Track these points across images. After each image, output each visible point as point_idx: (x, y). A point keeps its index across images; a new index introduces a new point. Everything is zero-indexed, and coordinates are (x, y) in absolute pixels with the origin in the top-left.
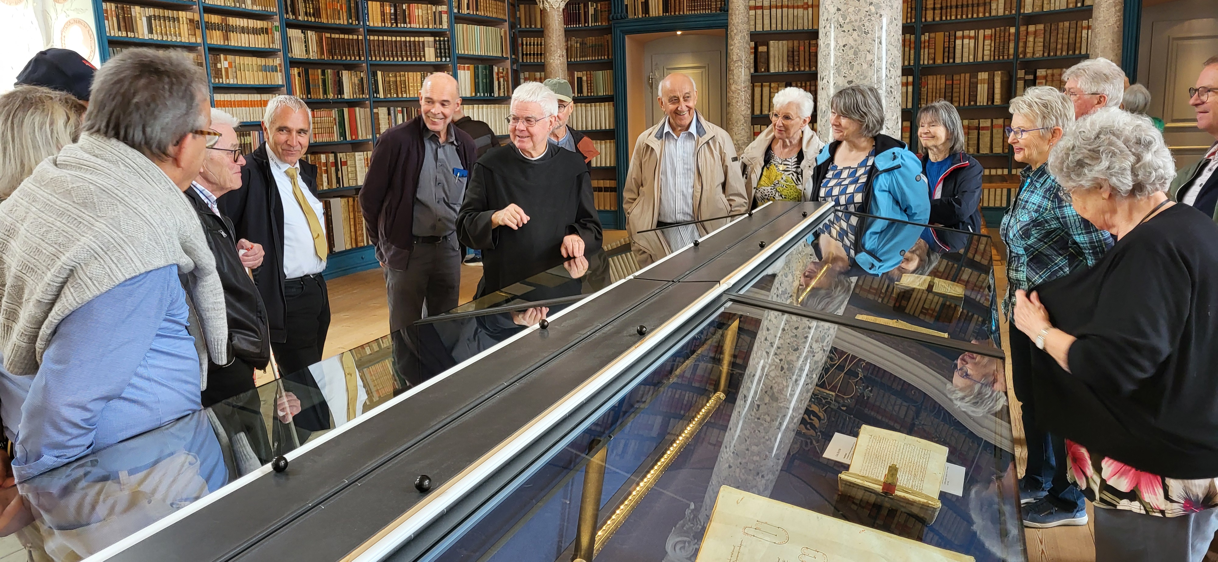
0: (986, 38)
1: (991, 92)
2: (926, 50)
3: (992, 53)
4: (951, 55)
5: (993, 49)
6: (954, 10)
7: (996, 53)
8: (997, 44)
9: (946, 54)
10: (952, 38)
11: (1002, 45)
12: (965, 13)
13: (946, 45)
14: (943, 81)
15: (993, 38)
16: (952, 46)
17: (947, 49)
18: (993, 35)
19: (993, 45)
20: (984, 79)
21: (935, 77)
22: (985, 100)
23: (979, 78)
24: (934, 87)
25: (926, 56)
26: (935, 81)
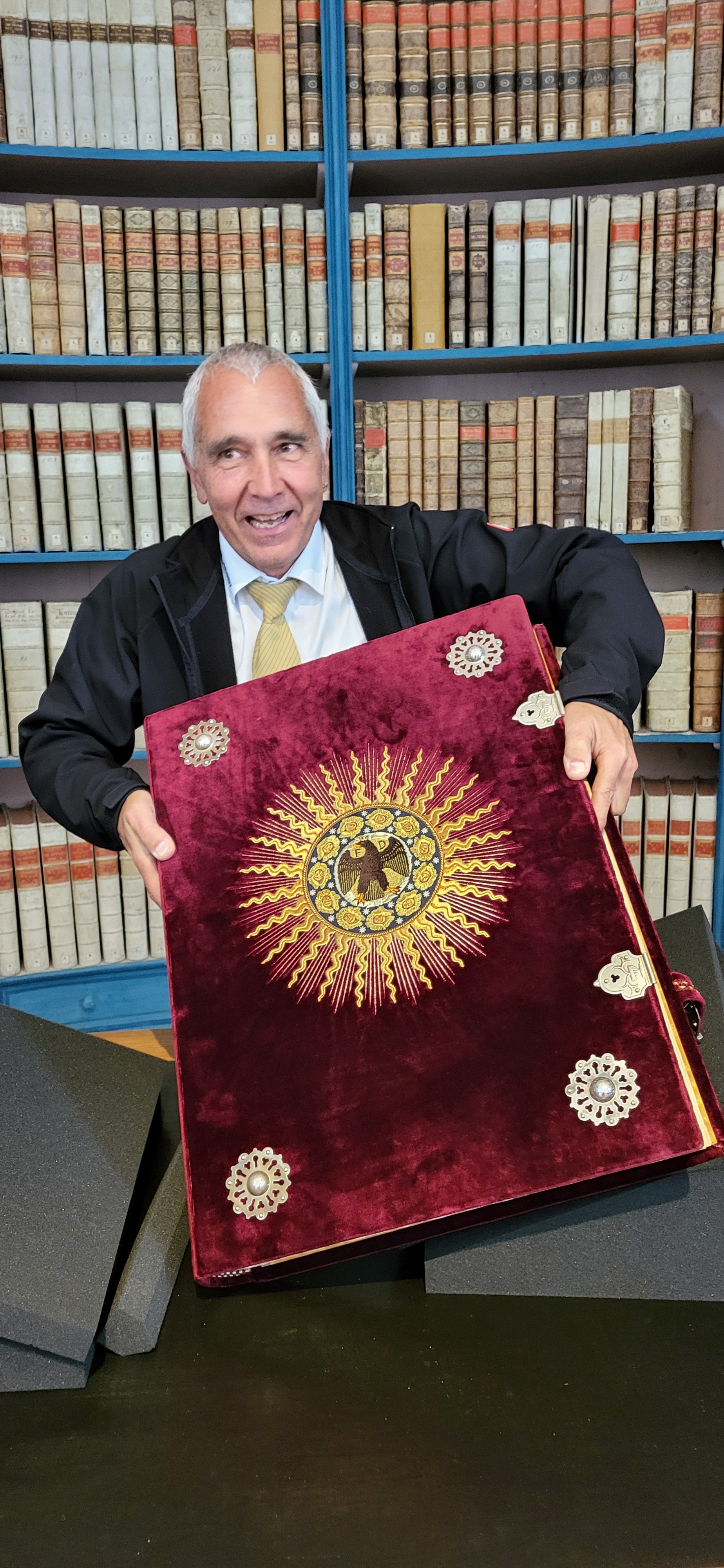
0: (619, 238)
1: (641, 476)
2: (375, 283)
3: (646, 305)
4: (479, 311)
5: (647, 286)
6: (482, 101)
7: (663, 306)
8: (665, 265)
9: (457, 307)
10: (479, 230)
11: (684, 268)
12: (527, 114)
13: (457, 265)
14: (450, 427)
15: (648, 234)
16: (478, 268)
17: (458, 285)
18: (649, 223)
19: (647, 267)
20: (614, 422)
21: (415, 406)
22: (621, 513)
23: (594, 415)
24: (416, 452)
25: (376, 310)
26: (415, 428)
